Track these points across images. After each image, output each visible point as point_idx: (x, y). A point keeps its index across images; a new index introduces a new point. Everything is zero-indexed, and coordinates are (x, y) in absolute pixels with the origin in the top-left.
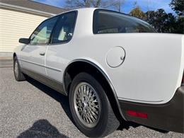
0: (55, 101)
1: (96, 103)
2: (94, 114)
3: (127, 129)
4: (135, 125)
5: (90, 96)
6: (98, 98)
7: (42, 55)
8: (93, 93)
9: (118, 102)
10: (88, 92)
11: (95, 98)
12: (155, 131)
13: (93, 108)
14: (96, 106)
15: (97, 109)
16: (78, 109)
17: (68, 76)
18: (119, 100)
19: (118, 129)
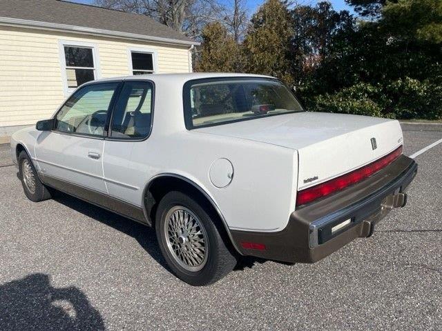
0: (126, 236)
1: (201, 236)
2: (198, 251)
3: (251, 267)
4: (262, 261)
5: (190, 227)
6: (202, 228)
7: (93, 157)
8: (194, 222)
9: (229, 233)
10: (186, 220)
11: (198, 229)
12: (276, 264)
13: (197, 243)
14: (202, 241)
15: (203, 245)
16: (174, 247)
17: (150, 195)
18: (231, 230)
19: (235, 269)
